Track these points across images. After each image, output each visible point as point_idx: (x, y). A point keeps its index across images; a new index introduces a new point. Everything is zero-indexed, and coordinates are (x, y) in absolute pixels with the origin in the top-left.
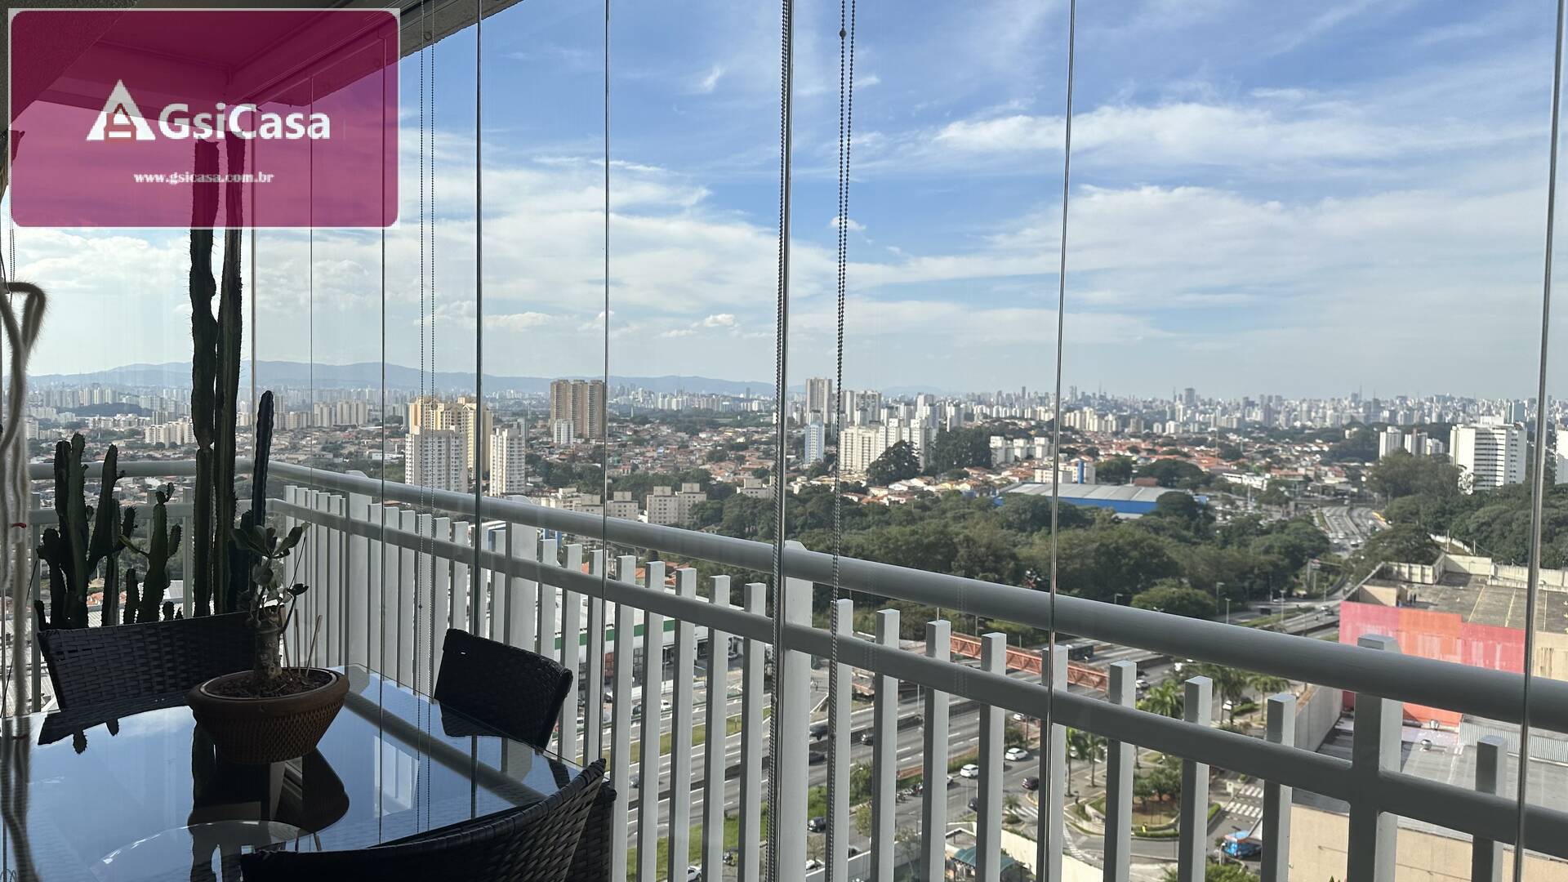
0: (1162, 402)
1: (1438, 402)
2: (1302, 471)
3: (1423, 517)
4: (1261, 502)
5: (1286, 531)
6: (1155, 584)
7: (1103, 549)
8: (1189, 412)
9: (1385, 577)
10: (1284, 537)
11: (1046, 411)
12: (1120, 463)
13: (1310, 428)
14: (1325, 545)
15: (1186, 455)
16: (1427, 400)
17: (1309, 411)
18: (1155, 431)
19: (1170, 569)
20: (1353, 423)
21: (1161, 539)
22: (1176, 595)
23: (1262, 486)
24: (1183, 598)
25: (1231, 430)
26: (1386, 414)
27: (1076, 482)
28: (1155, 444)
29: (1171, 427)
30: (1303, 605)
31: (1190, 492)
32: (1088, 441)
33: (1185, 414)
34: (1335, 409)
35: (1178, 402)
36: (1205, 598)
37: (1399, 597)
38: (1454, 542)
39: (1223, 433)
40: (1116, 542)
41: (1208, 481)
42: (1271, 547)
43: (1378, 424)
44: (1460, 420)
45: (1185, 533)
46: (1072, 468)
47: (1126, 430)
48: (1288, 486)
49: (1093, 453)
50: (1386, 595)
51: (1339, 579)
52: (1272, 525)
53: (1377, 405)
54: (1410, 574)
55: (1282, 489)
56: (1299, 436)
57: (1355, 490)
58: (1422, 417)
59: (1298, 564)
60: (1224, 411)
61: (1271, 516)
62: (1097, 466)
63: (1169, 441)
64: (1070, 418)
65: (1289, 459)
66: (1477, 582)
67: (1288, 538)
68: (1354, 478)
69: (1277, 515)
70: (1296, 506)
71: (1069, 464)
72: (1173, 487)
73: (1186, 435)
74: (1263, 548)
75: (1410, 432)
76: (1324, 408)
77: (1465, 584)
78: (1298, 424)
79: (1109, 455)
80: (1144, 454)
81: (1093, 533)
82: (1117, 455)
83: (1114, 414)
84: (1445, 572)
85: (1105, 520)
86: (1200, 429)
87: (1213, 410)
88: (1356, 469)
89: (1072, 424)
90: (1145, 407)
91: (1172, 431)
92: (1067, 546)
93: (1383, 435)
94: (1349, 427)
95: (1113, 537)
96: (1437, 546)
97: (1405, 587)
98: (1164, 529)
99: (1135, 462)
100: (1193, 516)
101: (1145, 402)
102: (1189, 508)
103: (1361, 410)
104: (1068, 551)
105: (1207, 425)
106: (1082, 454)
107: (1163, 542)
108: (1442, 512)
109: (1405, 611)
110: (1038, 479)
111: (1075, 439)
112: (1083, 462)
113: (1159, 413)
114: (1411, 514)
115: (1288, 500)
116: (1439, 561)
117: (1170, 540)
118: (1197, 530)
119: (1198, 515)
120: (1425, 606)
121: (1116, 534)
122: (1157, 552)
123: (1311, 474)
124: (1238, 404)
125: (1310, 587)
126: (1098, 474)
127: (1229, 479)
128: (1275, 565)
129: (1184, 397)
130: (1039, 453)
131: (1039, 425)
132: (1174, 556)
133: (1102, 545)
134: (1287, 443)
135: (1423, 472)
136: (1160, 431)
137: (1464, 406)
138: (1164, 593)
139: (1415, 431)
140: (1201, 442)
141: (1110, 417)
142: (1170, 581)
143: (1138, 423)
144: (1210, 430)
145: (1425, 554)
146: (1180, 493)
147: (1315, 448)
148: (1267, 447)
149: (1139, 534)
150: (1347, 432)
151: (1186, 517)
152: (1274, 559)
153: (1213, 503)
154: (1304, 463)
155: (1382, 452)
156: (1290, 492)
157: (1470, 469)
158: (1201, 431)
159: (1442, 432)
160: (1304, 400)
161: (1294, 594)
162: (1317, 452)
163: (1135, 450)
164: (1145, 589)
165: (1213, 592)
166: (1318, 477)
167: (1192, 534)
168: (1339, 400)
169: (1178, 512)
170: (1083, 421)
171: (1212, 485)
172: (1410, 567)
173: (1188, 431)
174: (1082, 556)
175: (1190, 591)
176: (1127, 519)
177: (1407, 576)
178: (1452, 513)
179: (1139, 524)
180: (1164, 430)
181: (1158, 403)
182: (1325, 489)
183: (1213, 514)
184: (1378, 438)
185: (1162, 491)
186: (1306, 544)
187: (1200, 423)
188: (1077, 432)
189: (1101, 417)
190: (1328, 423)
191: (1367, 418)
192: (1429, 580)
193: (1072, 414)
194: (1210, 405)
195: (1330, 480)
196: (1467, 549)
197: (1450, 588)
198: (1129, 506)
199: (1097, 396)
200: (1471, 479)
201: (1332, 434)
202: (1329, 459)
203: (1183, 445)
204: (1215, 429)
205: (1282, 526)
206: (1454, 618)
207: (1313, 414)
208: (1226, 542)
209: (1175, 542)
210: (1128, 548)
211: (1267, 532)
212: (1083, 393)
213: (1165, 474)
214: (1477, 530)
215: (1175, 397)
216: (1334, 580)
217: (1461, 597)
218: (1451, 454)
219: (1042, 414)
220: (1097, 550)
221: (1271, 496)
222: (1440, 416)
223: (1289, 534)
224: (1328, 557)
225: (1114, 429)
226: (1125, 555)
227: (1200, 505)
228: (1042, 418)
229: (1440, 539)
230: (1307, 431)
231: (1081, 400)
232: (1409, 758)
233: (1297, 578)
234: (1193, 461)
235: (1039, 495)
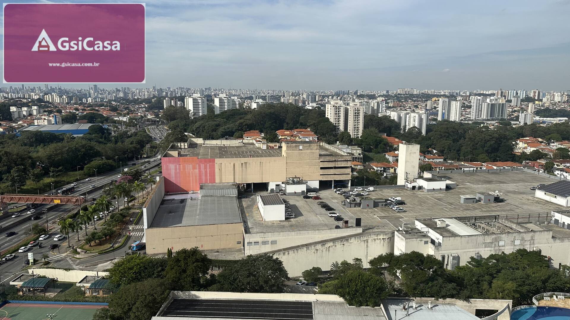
0: (85, 90)
1: (180, 89)
2: (139, 114)
3: (180, 127)
4: (127, 126)
5: (137, 135)
6: (92, 160)
7: (70, 150)
8: (96, 94)
9: (174, 148)
10: (137, 137)
11: (35, 95)
12: (71, 115)
13: (140, 99)
14: (150, 139)
15: (97, 110)
16: (176, 88)
17: (139, 93)
18: (83, 102)
19: (98, 154)
20: (154, 97)
21: (92, 143)
22: (101, 163)
23: (127, 120)
24: (104, 164)
25: (112, 100)
26: (164, 93)
27: (54, 124)
28: (84, 107)
29: (90, 100)
30: (146, 160)
31: (101, 125)
32: (56, 107)
33: (94, 95)
34: (148, 92)
35: (91, 90)
36: (112, 163)
37: (178, 154)
38: (190, 134)
39: (110, 101)
40: (75, 146)
41: (107, 120)
42: (133, 141)
43: (162, 97)
44: (187, 95)
45: (101, 140)
46: (51, 118)
47: (72, 102)
48: (136, 120)
49: (59, 112)
50: (175, 153)
51: (157, 150)
52: (132, 134)
53: (161, 90)
54: (181, 146)
55: (134, 121)
56: (137, 102)
57: (158, 120)
58: (175, 94)
59: (143, 146)
60: (109, 93)
61: (131, 131)
62: (62, 117)
63: (90, 105)
64: (46, 97)
65: (135, 110)
66: (199, 146)
67: (138, 138)
68: (157, 116)
69: (133, 130)
70: (139, 126)
71: (50, 117)
72: (94, 123)
73: (96, 103)
74: (130, 142)
75: (173, 100)
76: (144, 91)
77: (196, 147)
78: (136, 97)
79: (66, 112)
80: (81, 111)
81: (65, 143)
82: (70, 112)
83: (66, 96)
84: (190, 144)
85: (68, 138)
86: (101, 100)
87: (105, 93)
88: (157, 112)
89: (48, 100)
90: (78, 92)
91: (90, 101)
92: (54, 150)
93: (165, 101)
94: (153, 98)
95: (73, 145)
96: (186, 136)
97: (180, 150)
98: (92, 139)
99: (78, 114)
100: (103, 133)
101: (78, 90)
102: (101, 130)
103: (156, 92)
104: (55, 152)
105: (104, 99)
106: (54, 112)
107: (93, 144)
108: (186, 125)
109: (181, 158)
110: (36, 124)
111: (50, 106)
112: (56, 116)
113: (84, 94)
114: (177, 126)
115: (136, 124)
116: (188, 141)
117: (95, 143)
118: (105, 138)
119: (105, 133)
120: (186, 155)
121: (74, 143)
122: (91, 148)
123: (143, 115)
124: (114, 91)
125: (148, 154)
126: (62, 120)
127: (115, 118)
128: (135, 148)
129: (93, 89)
130: (35, 113)
131: (33, 101)
132: (99, 149)
133: (69, 148)
134: (133, 104)
135: (178, 113)
136: (85, 101)
137: (187, 91)
138: (97, 163)
139: (174, 99)
140: (102, 105)
141: (64, 97)
142: (98, 158)
143: (76, 99)
144: (104, 100)
145: (184, 139)
146: (97, 125)
147: (143, 106)
148: (126, 106)
149: (84, 142)
150: (153, 100)
151: (100, 134)
152: (135, 146)
153: (110, 128)
154: (140, 111)
155: (165, 107)
156: (137, 122)
157: (192, 111)
158: (101, 101)
159: (182, 99)
160: (137, 89)
161: (143, 157)
162: (143, 107)
163: (77, 109)
164: (88, 163)
165: (114, 160)
166: (145, 116)
167: (103, 140)
168: (149, 89)
169: (97, 132)
170: (53, 98)
171: (108, 121)
172: (181, 144)
173: (97, 101)
174: (62, 153)
175: (106, 161)
176: (77, 137)
177: (180, 146)
178: (188, 125)
179: (82, 138)
180: (87, 101)
181: (83, 91)
182: (148, 120)
183: (110, 132)
184: (163, 102)
185: (90, 125)
186: (144, 139)
187: (101, 98)
188: (51, 103)
189: (61, 97)
190: (146, 97)
191: (159, 95)
192: (186, 147)
193: (48, 96)
194: (103, 91)
195: (149, 117)
196: (194, 136)
197: (192, 149)
198: (78, 132)
199: (57, 88)
200: (193, 114)
201: (148, 101)
202: (148, 109)
203: (96, 107)
204: (107, 100)
205: (136, 134)
206: (195, 158)
207: (141, 94)
208: (116, 142)
209: (98, 144)
210: (80, 148)
211: (131, 136)
212: (51, 87)
213: (90, 118)
214: (196, 130)
215: (90, 88)
216: (155, 151)
217: (196, 151)
218: (185, 106)
219: (33, 96)
220: (68, 150)
221: (130, 124)
222: (181, 94)
223: (138, 137)
224: (152, 143)
225: (67, 101)
226: (79, 151)
227: (105, 129)
228: (34, 98)
229: (186, 134)
230: (139, 100)
231: (50, 90)
232: (187, 203)
233: (143, 151)
234: (100, 113)
235: (38, 131)
